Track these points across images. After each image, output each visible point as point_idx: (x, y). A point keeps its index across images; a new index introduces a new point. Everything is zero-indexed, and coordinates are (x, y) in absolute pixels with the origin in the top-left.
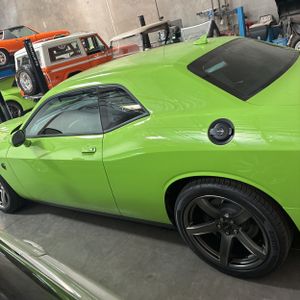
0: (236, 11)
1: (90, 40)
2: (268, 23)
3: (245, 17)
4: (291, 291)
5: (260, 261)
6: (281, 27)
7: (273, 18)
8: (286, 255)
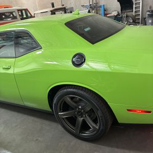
0: (101, 7)
1: (24, 11)
2: (116, 15)
3: (105, 10)
4: (110, 148)
5: (95, 132)
6: (122, 17)
7: (118, 12)
8: (108, 129)
